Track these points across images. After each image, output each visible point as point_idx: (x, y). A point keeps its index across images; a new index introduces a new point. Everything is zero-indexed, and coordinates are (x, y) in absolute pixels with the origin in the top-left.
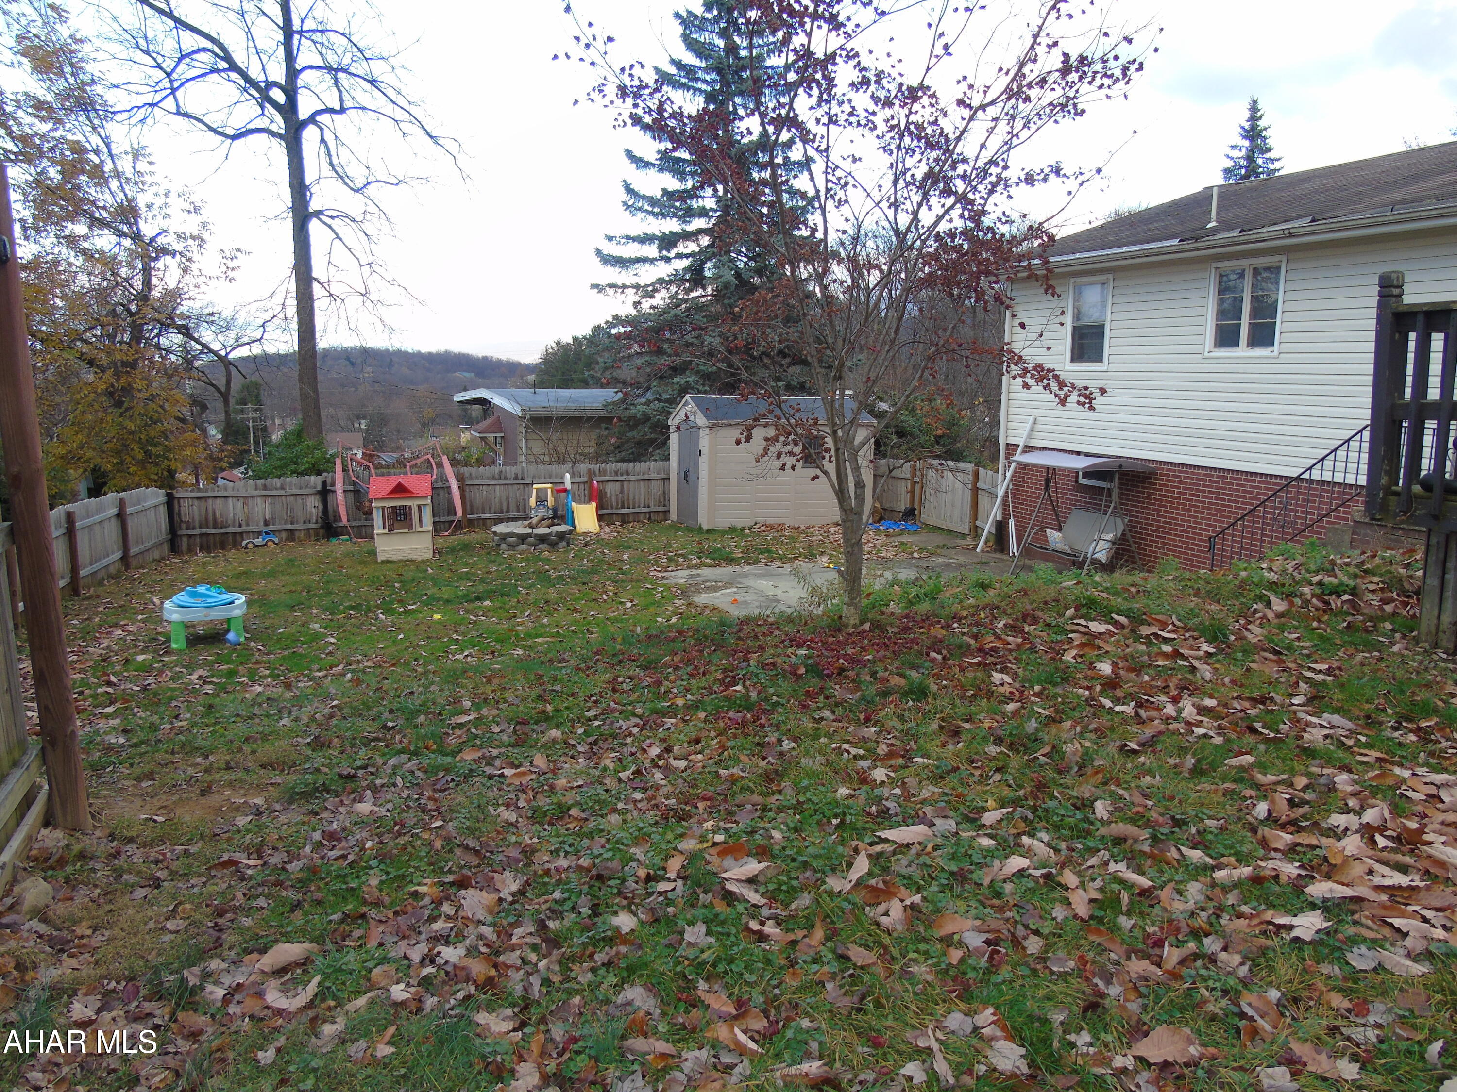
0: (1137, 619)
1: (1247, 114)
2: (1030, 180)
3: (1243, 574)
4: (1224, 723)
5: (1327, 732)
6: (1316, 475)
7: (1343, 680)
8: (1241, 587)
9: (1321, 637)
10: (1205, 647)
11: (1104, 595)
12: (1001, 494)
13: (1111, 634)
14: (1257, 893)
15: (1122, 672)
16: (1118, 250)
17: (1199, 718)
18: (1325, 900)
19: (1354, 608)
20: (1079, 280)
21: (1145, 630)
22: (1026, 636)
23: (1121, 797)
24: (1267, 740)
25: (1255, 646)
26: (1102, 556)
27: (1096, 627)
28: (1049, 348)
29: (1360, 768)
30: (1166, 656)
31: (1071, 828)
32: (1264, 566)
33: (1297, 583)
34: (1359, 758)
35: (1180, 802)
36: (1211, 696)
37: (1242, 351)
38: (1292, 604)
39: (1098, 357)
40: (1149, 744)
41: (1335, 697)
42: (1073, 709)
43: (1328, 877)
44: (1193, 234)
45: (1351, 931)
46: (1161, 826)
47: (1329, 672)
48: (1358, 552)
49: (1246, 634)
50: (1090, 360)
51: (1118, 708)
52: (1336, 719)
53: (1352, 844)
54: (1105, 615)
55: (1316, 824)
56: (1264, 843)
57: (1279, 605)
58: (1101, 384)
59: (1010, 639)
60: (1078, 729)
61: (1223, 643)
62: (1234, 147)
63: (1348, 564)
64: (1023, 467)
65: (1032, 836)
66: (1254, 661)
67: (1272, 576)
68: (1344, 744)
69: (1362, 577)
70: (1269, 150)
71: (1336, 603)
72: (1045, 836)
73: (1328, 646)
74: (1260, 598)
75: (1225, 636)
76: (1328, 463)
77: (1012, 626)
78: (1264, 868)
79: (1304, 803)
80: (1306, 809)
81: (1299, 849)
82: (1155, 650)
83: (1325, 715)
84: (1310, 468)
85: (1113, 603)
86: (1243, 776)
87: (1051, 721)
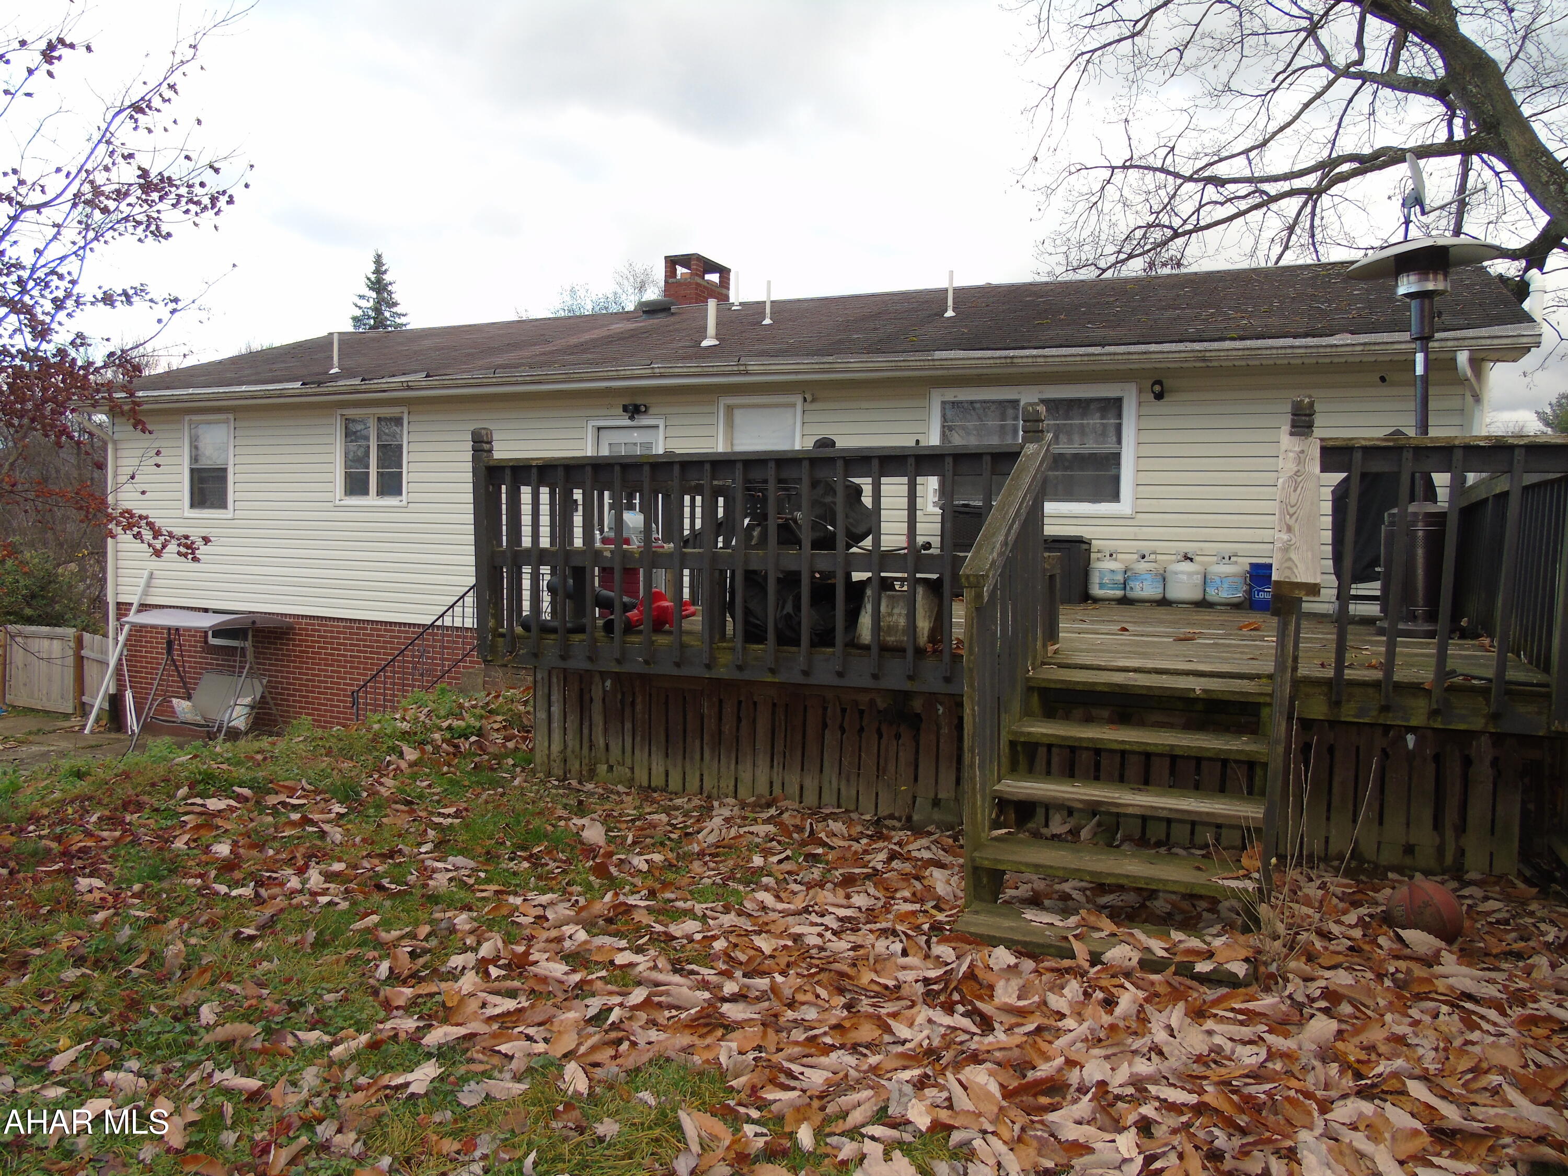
0: (261, 789)
1: (373, 267)
2: (108, 299)
3: (376, 727)
4: (352, 885)
5: (450, 875)
6: (448, 621)
7: (467, 820)
8: (374, 740)
9: (451, 781)
10: (338, 808)
11: (224, 766)
12: (112, 663)
13: (231, 809)
14: (374, 1059)
15: (241, 851)
16: (237, 389)
17: (327, 885)
18: (440, 1046)
19: (481, 748)
20: (195, 418)
21: (272, 800)
22: (127, 829)
23: (232, 993)
24: (393, 896)
25: (388, 799)
26: (240, 723)
27: (214, 804)
28: (143, 493)
29: (480, 904)
30: (293, 824)
31: (169, 1046)
32: (397, 716)
33: (429, 730)
34: (479, 895)
35: (299, 982)
36: (340, 860)
37: (372, 500)
38: (423, 751)
39: (222, 504)
40: (268, 927)
41: (460, 839)
42: (182, 904)
43: (445, 1021)
44: (316, 379)
45: (462, 1070)
46: (275, 1014)
47: (456, 815)
48: (483, 694)
49: (379, 788)
50: (213, 506)
51: (234, 893)
52: (460, 860)
53: (468, 982)
54: (225, 790)
55: (435, 971)
56: (387, 1005)
57: (411, 754)
58: (205, 532)
59: (105, 834)
60: (186, 926)
61: (356, 801)
62: (362, 297)
63: (474, 707)
64: (139, 631)
65: (116, 1067)
66: (386, 816)
67: (405, 726)
68: (466, 884)
69: (487, 718)
70: (395, 304)
71: (464, 745)
72: (134, 1064)
73: (457, 789)
74: (393, 750)
75: (357, 794)
76: (458, 610)
77: (109, 818)
78: (381, 1031)
79: (425, 951)
80: (428, 957)
81: (420, 1000)
82: (283, 819)
83: (450, 858)
84: (442, 615)
85: (235, 774)
86: (369, 938)
87: (154, 922)
